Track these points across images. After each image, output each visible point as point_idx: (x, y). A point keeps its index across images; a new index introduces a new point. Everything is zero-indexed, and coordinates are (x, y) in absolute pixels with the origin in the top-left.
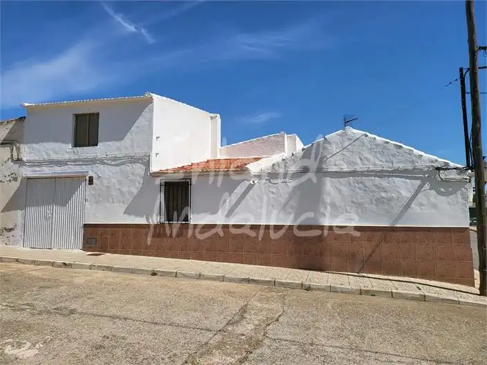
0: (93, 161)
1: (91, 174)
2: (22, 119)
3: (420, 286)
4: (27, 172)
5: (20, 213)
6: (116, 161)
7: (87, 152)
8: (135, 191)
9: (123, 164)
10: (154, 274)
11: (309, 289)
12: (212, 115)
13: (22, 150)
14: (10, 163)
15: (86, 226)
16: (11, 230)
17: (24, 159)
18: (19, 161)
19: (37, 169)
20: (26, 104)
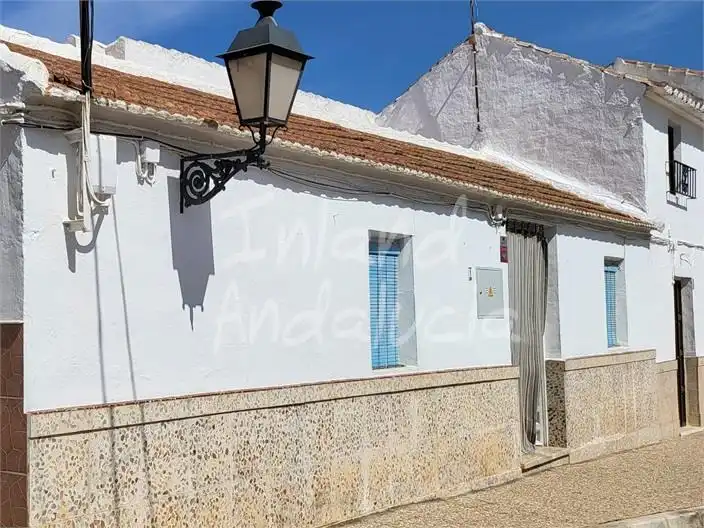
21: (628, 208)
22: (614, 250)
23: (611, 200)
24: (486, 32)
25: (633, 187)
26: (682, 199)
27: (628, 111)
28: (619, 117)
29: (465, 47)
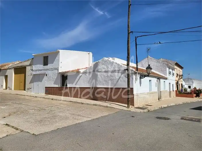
0: (47, 70)
1: (47, 73)
2: (33, 58)
3: (110, 104)
4: (34, 73)
5: (32, 84)
6: (52, 69)
7: (46, 67)
8: (56, 78)
9: (53, 70)
10: (52, 99)
11: (83, 104)
12: (89, 53)
13: (33, 67)
14: (31, 70)
15: (46, 87)
16: (31, 88)
17: (33, 69)
18: (32, 70)
19: (36, 72)
20: (33, 54)
21: (165, 76)
22: (164, 80)
23: (163, 75)
24: (150, 57)
25: (166, 74)
26: (170, 75)
27: (165, 66)
28: (164, 67)
29: (147, 58)
